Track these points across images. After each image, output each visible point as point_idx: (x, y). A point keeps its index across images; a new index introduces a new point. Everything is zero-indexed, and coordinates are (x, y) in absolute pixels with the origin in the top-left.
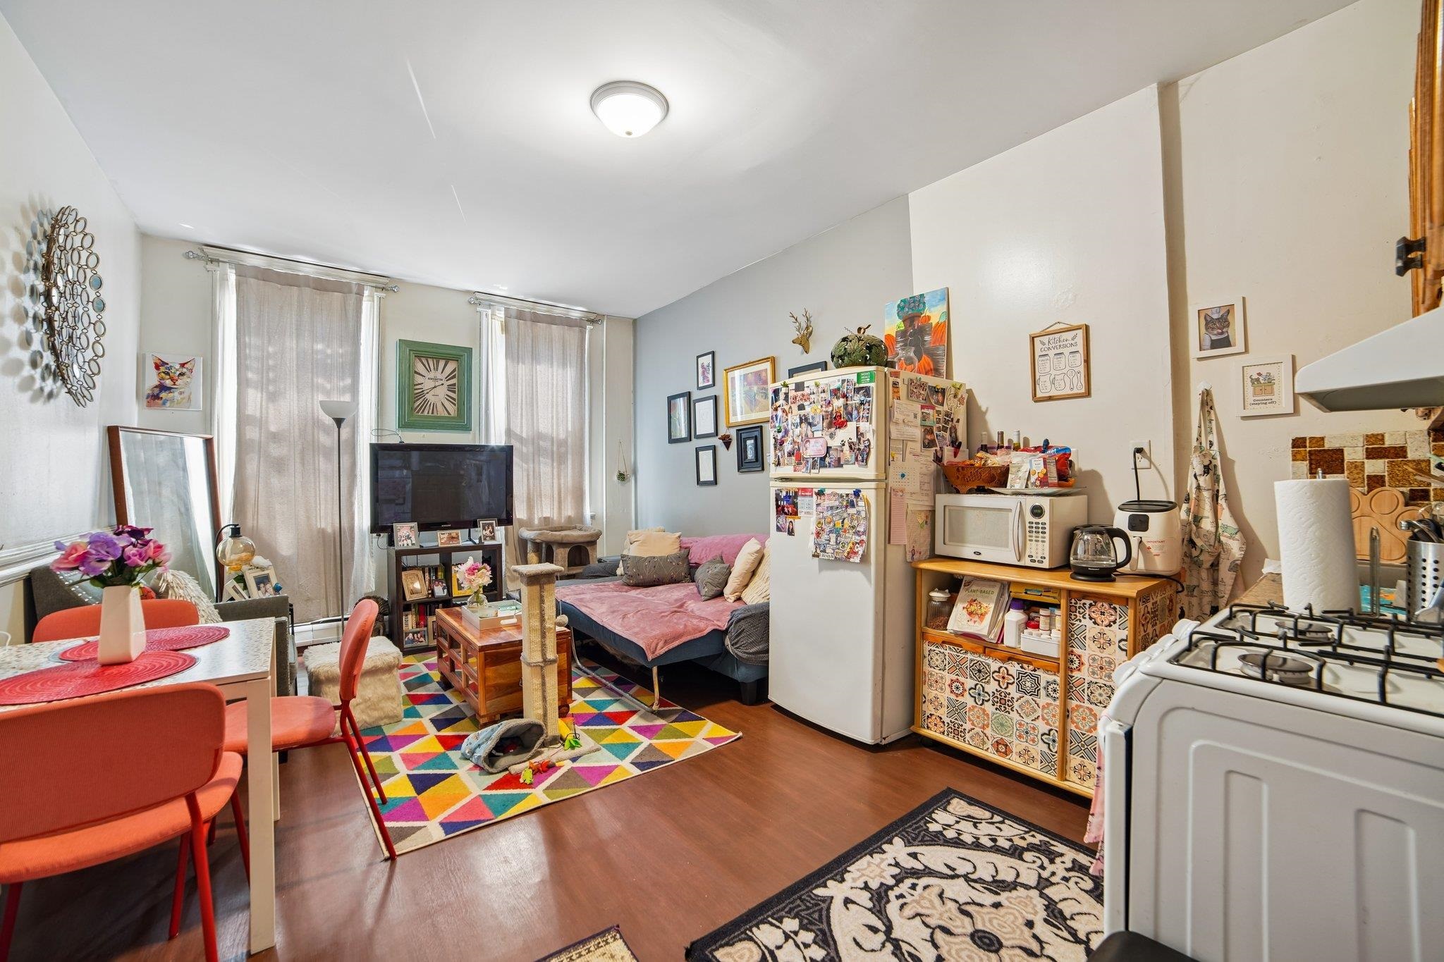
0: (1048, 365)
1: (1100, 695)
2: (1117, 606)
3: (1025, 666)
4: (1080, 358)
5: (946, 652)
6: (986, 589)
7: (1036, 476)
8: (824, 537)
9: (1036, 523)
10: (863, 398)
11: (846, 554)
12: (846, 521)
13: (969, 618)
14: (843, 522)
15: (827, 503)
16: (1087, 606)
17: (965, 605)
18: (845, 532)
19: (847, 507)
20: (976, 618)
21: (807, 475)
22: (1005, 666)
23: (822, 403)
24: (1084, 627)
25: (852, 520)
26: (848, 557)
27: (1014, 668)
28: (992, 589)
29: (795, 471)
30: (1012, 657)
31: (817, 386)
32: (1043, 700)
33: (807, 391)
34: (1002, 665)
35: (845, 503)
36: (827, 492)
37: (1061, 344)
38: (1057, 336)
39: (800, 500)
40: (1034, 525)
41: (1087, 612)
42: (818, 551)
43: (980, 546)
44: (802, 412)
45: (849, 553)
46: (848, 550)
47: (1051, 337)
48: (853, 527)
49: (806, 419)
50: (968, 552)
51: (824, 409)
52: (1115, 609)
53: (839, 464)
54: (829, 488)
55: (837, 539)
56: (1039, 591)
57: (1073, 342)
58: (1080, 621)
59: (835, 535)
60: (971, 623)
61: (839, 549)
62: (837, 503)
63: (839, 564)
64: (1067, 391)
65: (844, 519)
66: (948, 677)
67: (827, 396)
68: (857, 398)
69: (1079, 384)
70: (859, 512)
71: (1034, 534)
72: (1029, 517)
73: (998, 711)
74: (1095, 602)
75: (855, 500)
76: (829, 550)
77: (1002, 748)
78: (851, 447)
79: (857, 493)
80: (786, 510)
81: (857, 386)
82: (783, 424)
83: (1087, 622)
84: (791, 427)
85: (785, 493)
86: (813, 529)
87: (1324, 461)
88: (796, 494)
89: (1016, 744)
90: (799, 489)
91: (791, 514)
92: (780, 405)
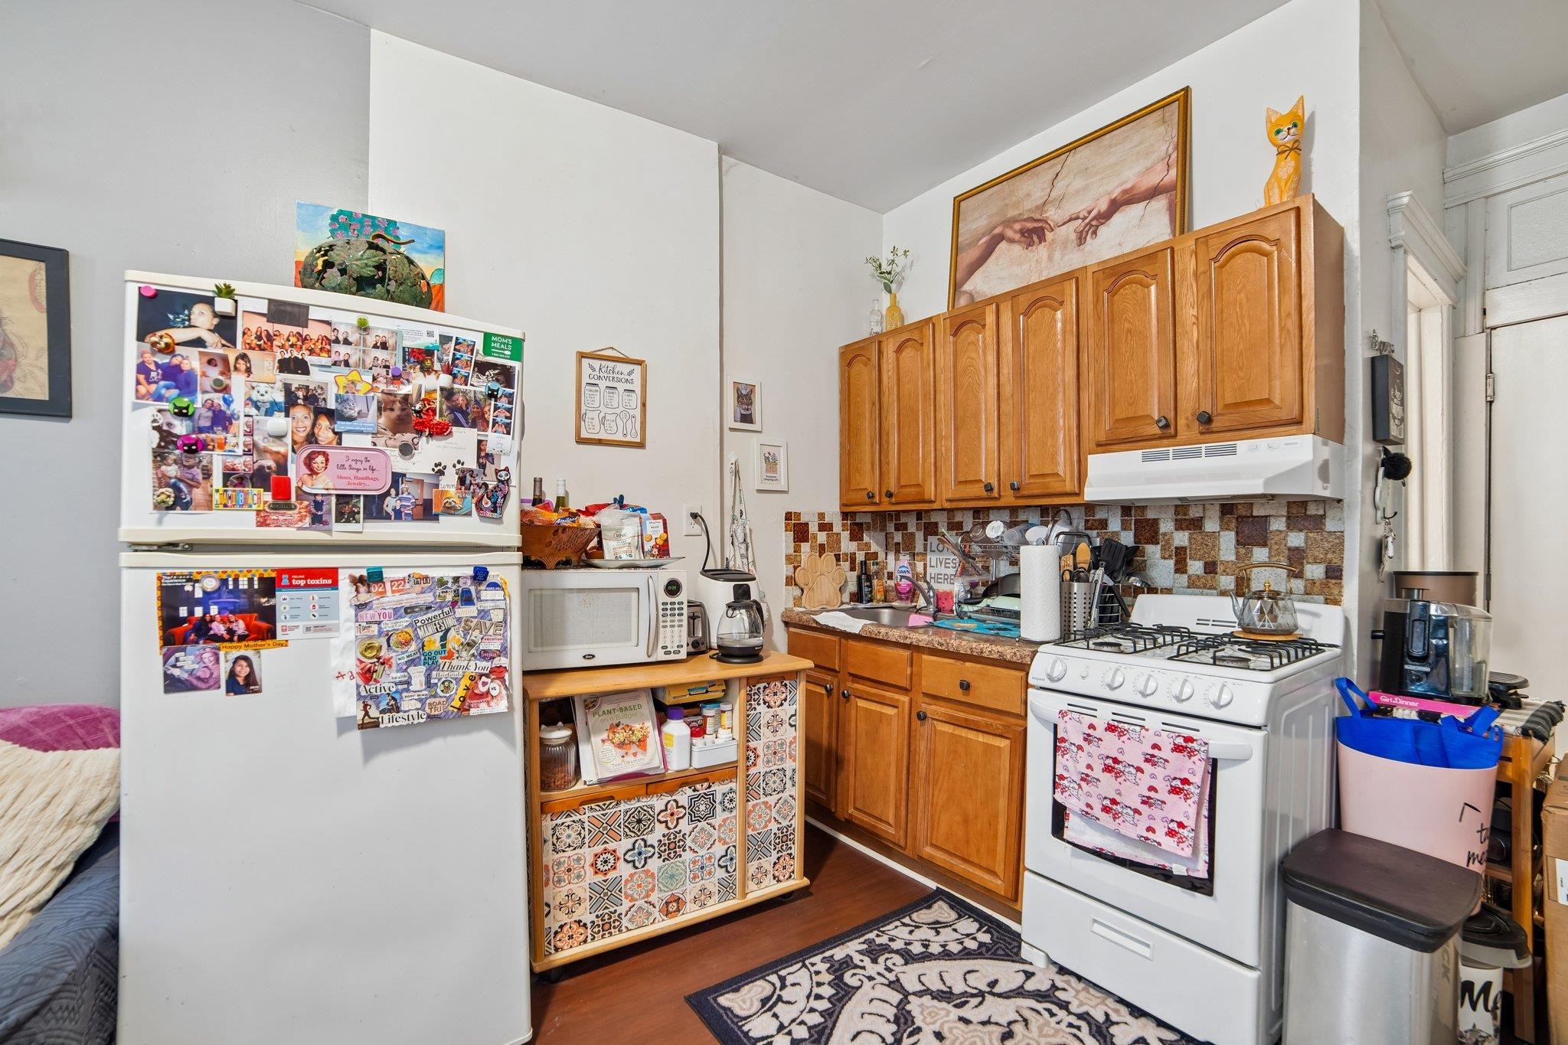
0: (597, 399)
1: (774, 782)
2: (787, 682)
3: (698, 786)
4: (635, 400)
5: (584, 818)
6: (627, 704)
7: (653, 543)
8: (388, 679)
9: (671, 603)
10: (495, 386)
11: (457, 703)
12: (452, 634)
13: (623, 752)
14: (444, 638)
15: (394, 600)
16: (761, 691)
17: (605, 736)
18: (450, 656)
19: (454, 604)
20: (634, 748)
21: (313, 536)
22: (674, 797)
23: (376, 371)
24: (758, 715)
25: (466, 631)
26: (463, 709)
27: (684, 796)
28: (636, 702)
29: (261, 524)
30: (686, 780)
31: (363, 327)
32: (720, 816)
33: (314, 331)
34: (670, 798)
35: (449, 597)
36: (388, 574)
37: (615, 376)
38: (611, 364)
39: (289, 600)
40: (669, 607)
41: (762, 697)
42: (374, 712)
43: (591, 646)
45: (463, 700)
46: (461, 692)
47: (604, 363)
48: (470, 645)
50: (572, 658)
51: (382, 386)
52: (786, 685)
53: (427, 511)
54: (394, 566)
55: (428, 677)
56: (703, 688)
57: (629, 378)
58: (755, 709)
59: (422, 668)
60: (626, 758)
61: (435, 696)
62: (428, 598)
63: (437, 726)
64: (619, 437)
65: (447, 630)
66: (588, 853)
67: (396, 361)
68: (479, 385)
69: (634, 431)
70: (483, 614)
71: (669, 618)
72: (664, 597)
73: (667, 862)
74: (769, 684)
75: (473, 589)
76: (409, 704)
77: (673, 907)
78: (462, 481)
79: (479, 575)
81: (482, 358)
82: (200, 398)
83: (762, 708)
84: (238, 406)
85: (211, 584)
86: (350, 663)
87: (800, 532)
88: (270, 585)
89: (690, 890)
90: (281, 572)
91: (242, 638)
92: (198, 343)
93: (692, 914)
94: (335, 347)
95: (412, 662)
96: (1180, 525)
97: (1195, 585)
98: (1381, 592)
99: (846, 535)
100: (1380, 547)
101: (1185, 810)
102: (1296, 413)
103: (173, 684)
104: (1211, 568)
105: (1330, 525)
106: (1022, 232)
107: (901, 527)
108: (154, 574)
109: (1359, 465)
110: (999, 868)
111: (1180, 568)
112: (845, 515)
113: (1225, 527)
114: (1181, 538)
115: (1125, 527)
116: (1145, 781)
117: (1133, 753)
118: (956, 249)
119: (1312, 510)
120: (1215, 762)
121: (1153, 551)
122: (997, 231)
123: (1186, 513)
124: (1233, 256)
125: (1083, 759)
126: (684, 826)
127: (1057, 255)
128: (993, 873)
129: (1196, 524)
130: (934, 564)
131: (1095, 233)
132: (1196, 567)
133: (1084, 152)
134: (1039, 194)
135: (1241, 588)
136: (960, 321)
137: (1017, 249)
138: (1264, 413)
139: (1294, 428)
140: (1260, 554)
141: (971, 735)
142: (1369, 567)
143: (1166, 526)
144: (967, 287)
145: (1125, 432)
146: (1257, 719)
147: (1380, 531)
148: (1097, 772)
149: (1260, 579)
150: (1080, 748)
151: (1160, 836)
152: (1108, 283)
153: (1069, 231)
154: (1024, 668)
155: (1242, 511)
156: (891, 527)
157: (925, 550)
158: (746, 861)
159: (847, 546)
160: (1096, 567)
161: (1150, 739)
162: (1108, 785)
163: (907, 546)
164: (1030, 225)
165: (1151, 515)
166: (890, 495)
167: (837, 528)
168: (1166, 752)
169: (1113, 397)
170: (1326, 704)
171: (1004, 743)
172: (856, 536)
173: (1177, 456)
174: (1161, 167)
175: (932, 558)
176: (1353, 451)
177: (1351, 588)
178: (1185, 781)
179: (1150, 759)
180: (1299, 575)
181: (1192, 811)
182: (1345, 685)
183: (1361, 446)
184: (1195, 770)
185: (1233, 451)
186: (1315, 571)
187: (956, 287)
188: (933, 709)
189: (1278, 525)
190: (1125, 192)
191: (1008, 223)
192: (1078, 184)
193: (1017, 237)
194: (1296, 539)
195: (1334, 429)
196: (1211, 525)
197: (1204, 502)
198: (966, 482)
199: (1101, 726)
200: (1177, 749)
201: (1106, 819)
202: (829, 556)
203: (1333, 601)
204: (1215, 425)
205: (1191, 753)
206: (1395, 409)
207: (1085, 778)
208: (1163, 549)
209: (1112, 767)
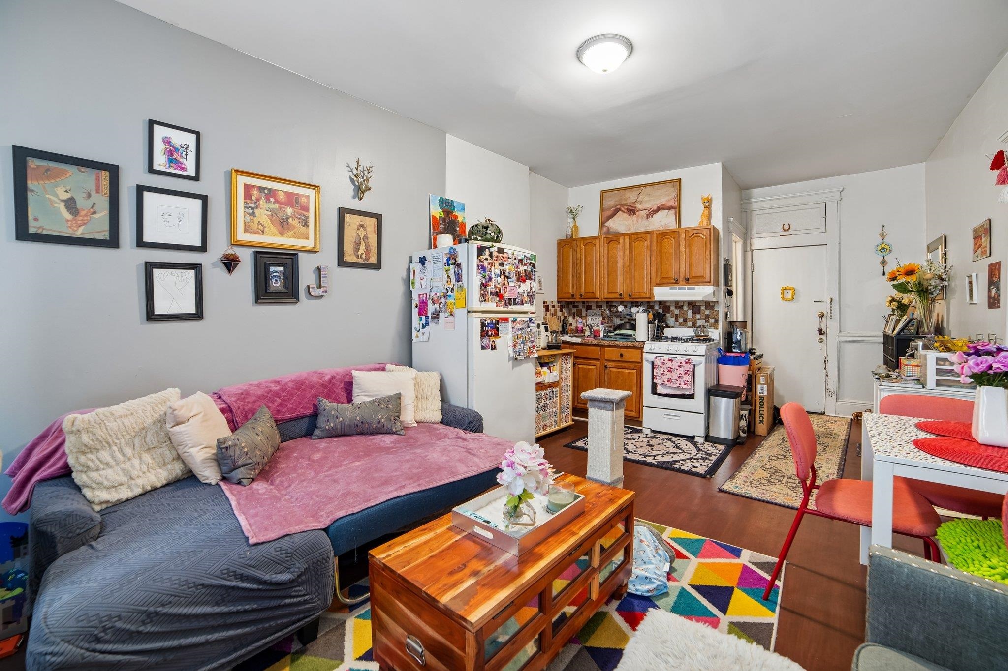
1: (566, 389)
3: (551, 388)
8: (518, 347)
10: (532, 268)
11: (528, 354)
14: (526, 337)
15: (518, 326)
16: (563, 359)
18: (527, 342)
19: (527, 328)
21: (505, 309)
22: (546, 391)
23: (514, 265)
24: (563, 366)
25: (529, 335)
26: (528, 356)
27: (548, 391)
29: (497, 306)
30: (548, 386)
31: (513, 254)
32: (555, 398)
33: (505, 255)
35: (526, 326)
36: (517, 319)
39: (501, 326)
41: (563, 361)
42: (516, 356)
44: (502, 268)
48: (529, 339)
49: (504, 273)
51: (515, 269)
52: (568, 357)
53: (522, 303)
54: (518, 317)
55: (524, 347)
56: (550, 357)
60: (539, 378)
61: (525, 352)
62: (523, 326)
63: (525, 360)
65: (526, 335)
67: (517, 262)
68: (530, 268)
70: (531, 330)
74: (565, 357)
75: (529, 324)
76: (521, 354)
77: (545, 427)
78: (527, 294)
79: (531, 320)
80: (490, 333)
81: (530, 261)
82: (487, 273)
83: (563, 364)
84: (493, 276)
85: (489, 322)
86: (511, 343)
87: (547, 308)
88: (498, 322)
89: (548, 422)
90: (500, 318)
91: (494, 336)
92: (486, 259)
93: (549, 430)
94: (509, 259)
95: (522, 343)
96: (676, 308)
97: (681, 325)
98: (727, 326)
99: (558, 309)
100: (726, 314)
101: (688, 378)
102: (709, 280)
103: (483, 348)
104: (685, 320)
105: (716, 308)
106: (627, 210)
107: (576, 307)
108: (479, 319)
109: (722, 292)
110: (634, 409)
111: (677, 320)
112: (559, 302)
113: (689, 308)
114: (677, 312)
115: (660, 308)
116: (679, 372)
117: (675, 365)
118: (602, 210)
119: (711, 304)
120: (694, 365)
121: (668, 315)
122: (618, 207)
123: (678, 305)
124: (695, 237)
125: (662, 369)
126: (548, 401)
127: (640, 220)
128: (632, 411)
129: (681, 308)
130: (590, 320)
131: (652, 216)
132: (681, 320)
133: (648, 189)
134: (633, 198)
135: (694, 325)
136: (611, 240)
137: (625, 215)
138: (702, 279)
139: (708, 284)
140: (698, 316)
141: (623, 370)
142: (724, 320)
143: (672, 308)
144: (606, 224)
145: (665, 281)
146: (704, 354)
147: (727, 310)
148: (666, 372)
149: (700, 323)
150: (661, 367)
151: (683, 386)
152: (661, 237)
153: (644, 213)
154: (641, 348)
155: (694, 304)
156: (571, 307)
157: (586, 315)
158: (560, 414)
159: (559, 314)
160: (655, 320)
161: (679, 361)
162: (669, 375)
163: (579, 313)
164: (630, 208)
165: (668, 305)
166: (581, 295)
167: (556, 307)
168: (683, 364)
169: (661, 270)
170: (716, 354)
171: (635, 371)
172: (561, 310)
173: (679, 289)
174: (673, 200)
175: (589, 318)
176: (721, 288)
177: (720, 325)
178: (688, 371)
179: (680, 366)
180: (708, 322)
181: (690, 378)
182: (719, 350)
183: (722, 287)
184: (691, 368)
185: (694, 289)
186: (712, 321)
187: (602, 224)
188: (610, 364)
189: (703, 308)
190: (662, 205)
191: (622, 205)
192: (646, 198)
193: (626, 211)
194: (707, 312)
195: (716, 284)
196: (685, 308)
197: (683, 302)
198: (611, 293)
199: (667, 360)
200: (686, 363)
201: (668, 384)
202: (555, 317)
203: (716, 328)
204: (689, 281)
205: (689, 363)
206: (730, 278)
207: (663, 374)
208: (672, 315)
209: (670, 370)
